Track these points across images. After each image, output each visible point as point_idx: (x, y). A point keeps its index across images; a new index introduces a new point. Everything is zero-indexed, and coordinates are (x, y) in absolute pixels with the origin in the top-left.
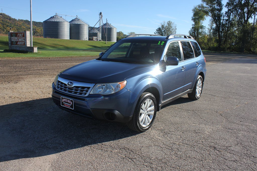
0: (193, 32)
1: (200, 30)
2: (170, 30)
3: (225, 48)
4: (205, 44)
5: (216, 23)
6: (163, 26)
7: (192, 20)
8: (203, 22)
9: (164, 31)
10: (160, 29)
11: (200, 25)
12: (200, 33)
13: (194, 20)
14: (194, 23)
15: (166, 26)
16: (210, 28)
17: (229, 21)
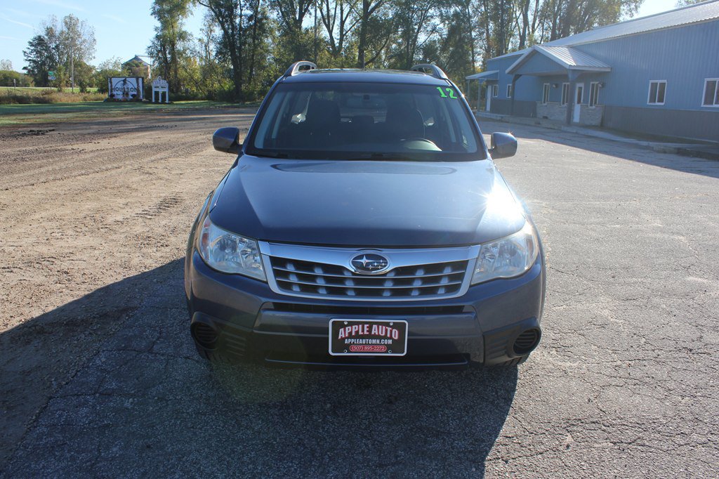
0: (159, 51)
1: (179, 46)
2: (76, 45)
3: (252, 93)
4: (196, 83)
5: (222, 24)
6: (50, 32)
7: (152, 14)
8: (184, 20)
9: (57, 47)
10: (42, 40)
11: (177, 30)
12: (181, 53)
13: (159, 14)
14: (159, 24)
15: (62, 33)
16: (205, 39)
17: (255, 21)
